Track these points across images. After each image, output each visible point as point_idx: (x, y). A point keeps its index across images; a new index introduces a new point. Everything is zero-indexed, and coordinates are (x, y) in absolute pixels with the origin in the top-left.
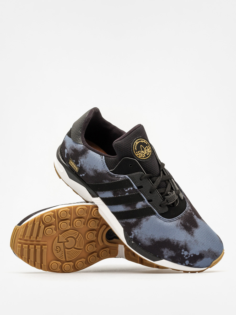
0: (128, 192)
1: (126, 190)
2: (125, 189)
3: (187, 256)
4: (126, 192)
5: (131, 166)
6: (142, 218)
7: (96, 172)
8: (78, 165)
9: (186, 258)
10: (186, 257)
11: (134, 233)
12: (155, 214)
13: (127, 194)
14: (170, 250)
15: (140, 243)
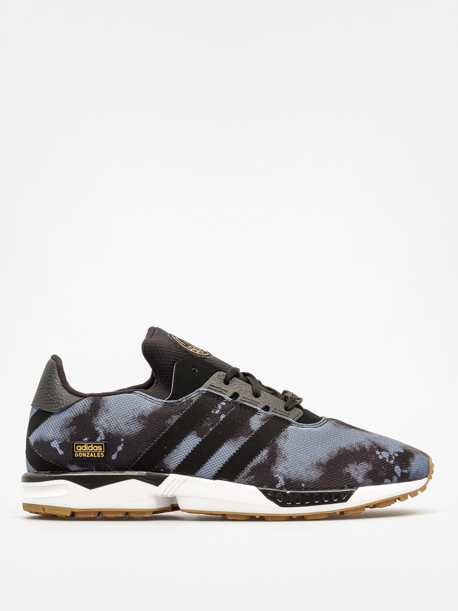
0: (222, 411)
1: (217, 412)
2: (213, 412)
3: (390, 458)
4: (220, 415)
5: (195, 371)
6: (275, 440)
7: (142, 418)
8: (99, 439)
9: (392, 462)
10: (389, 460)
11: (281, 474)
12: (289, 423)
13: (223, 417)
14: (357, 464)
15: (302, 482)
